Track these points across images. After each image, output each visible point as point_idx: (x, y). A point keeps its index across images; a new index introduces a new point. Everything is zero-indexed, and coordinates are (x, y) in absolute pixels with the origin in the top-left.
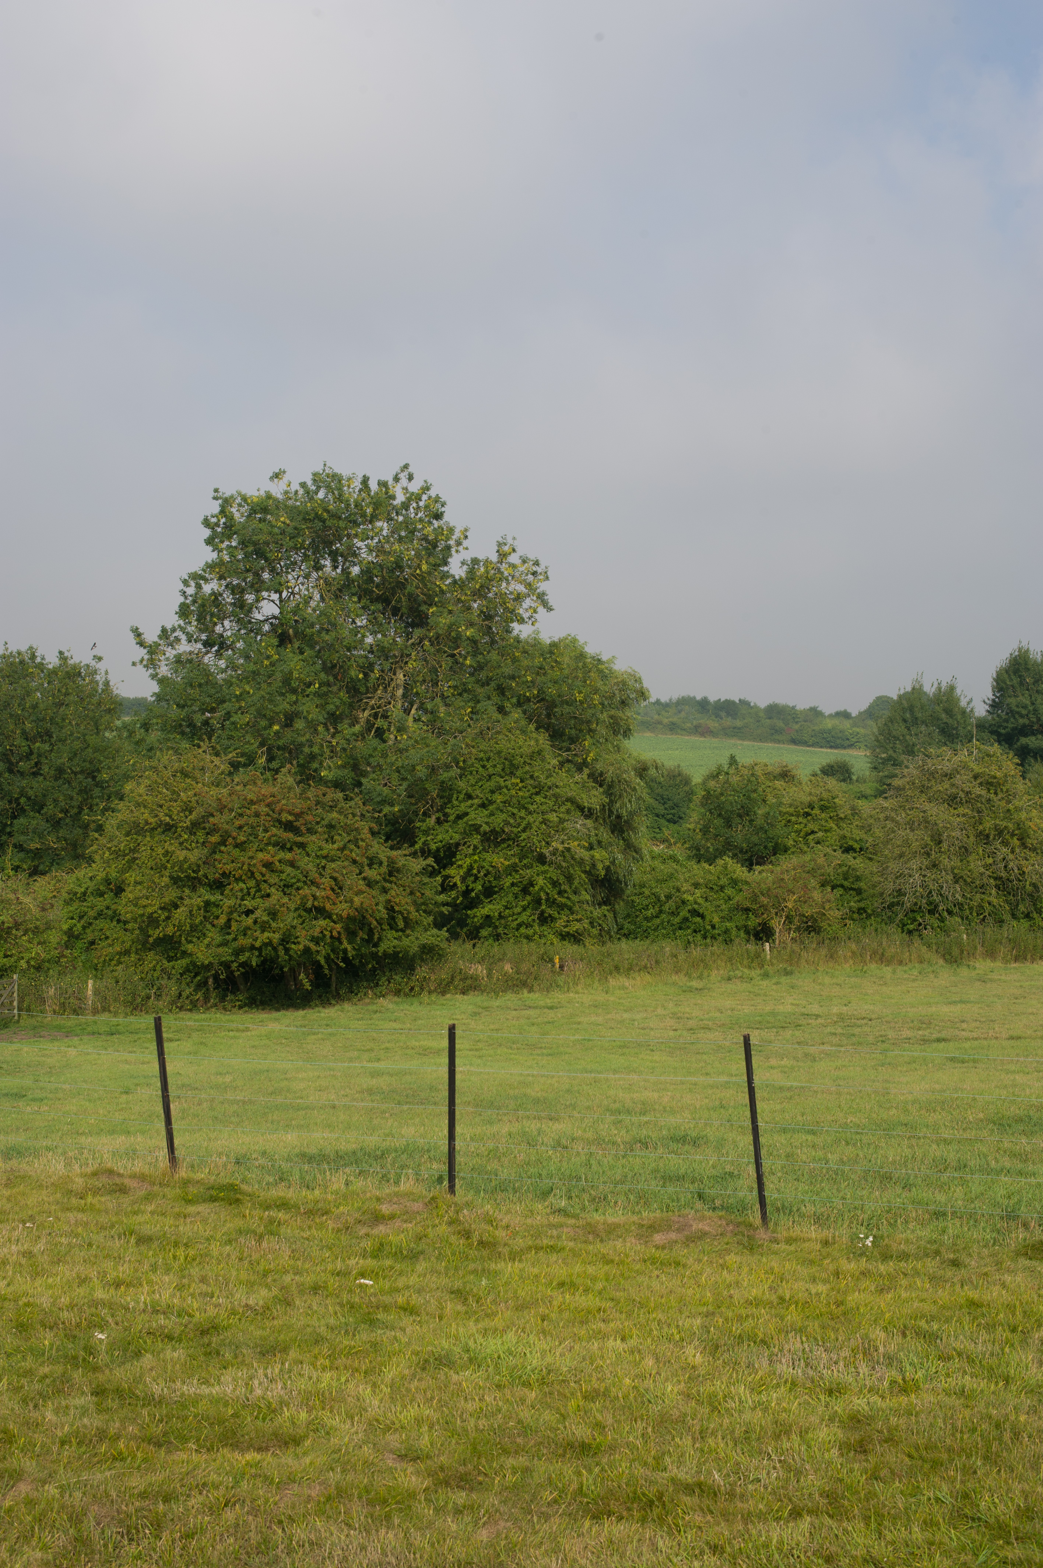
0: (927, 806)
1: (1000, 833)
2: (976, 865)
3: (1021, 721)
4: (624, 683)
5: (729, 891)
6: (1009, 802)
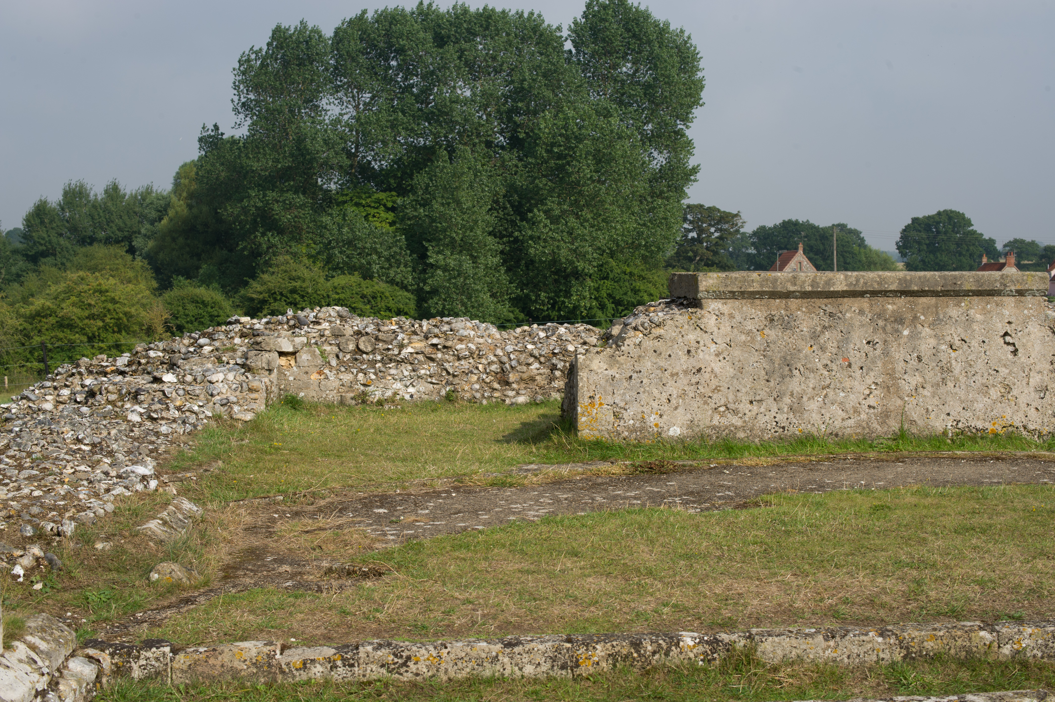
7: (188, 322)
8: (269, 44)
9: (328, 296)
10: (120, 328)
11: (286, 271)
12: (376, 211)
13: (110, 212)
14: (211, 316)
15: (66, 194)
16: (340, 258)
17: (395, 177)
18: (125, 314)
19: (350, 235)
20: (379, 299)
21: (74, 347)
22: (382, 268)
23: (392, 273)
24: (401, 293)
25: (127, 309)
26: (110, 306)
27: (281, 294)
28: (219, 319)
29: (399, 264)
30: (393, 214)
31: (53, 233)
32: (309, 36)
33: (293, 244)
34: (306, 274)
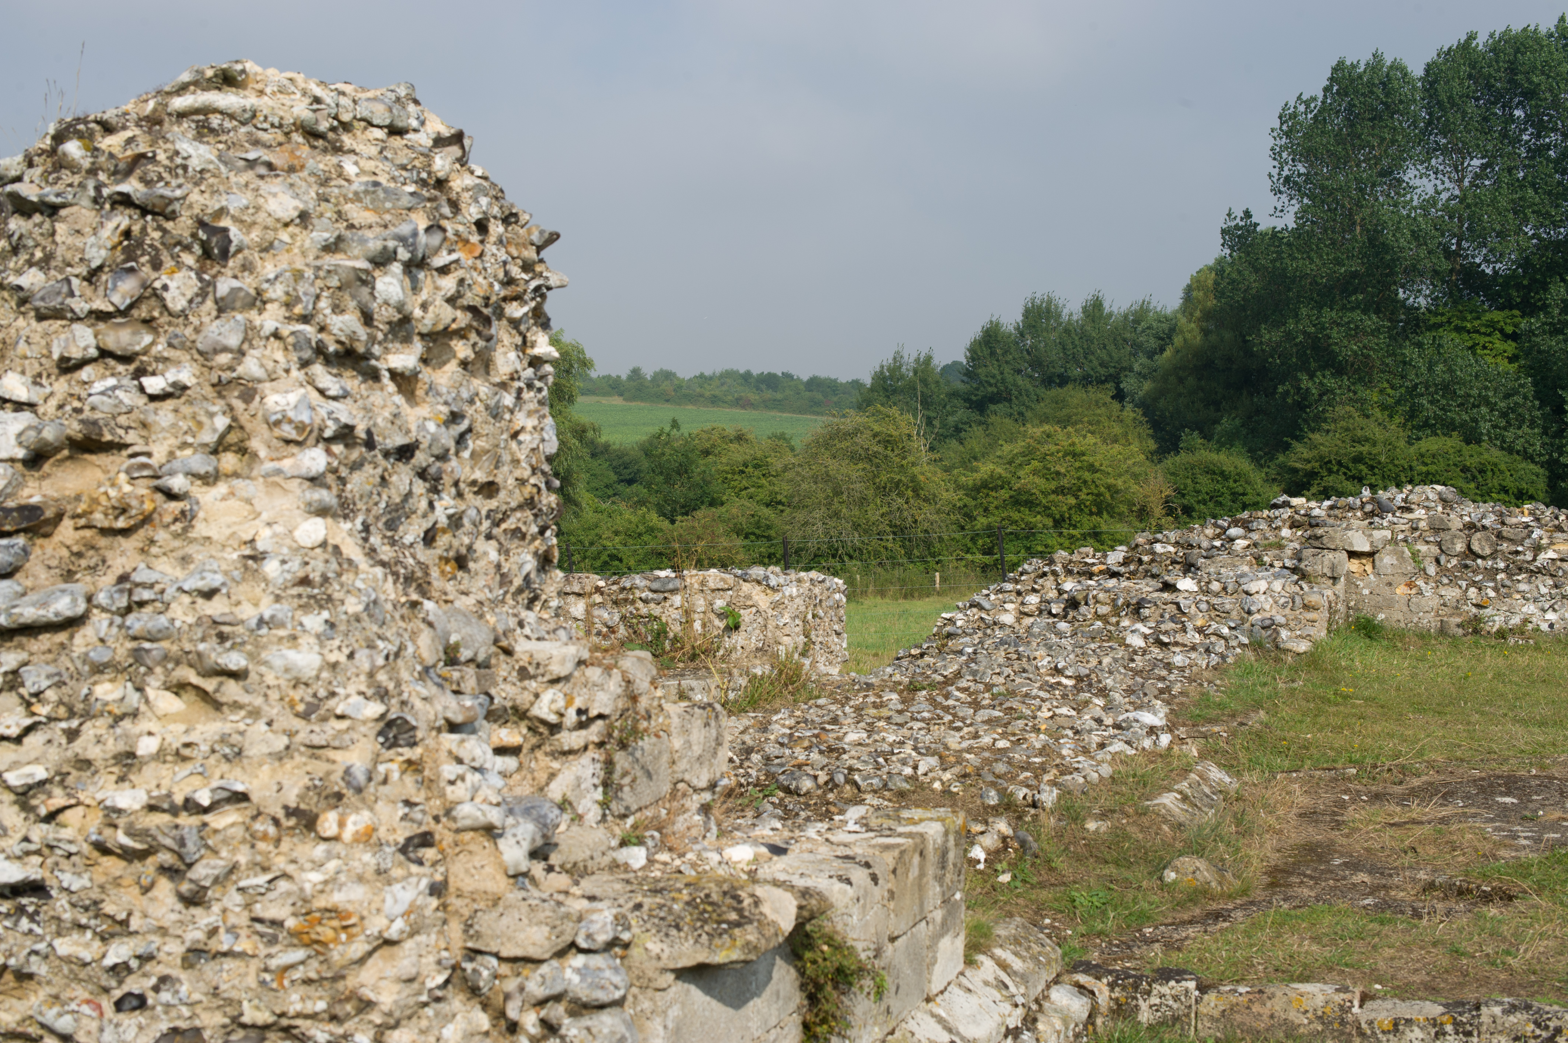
2: (873, 515)
5: (646, 538)
7: (1199, 502)
8: (1326, 90)
9: (1411, 468)
10: (1100, 507)
11: (1347, 429)
12: (1487, 339)
13: (1090, 340)
14: (1233, 494)
15: (1027, 313)
16: (1429, 410)
17: (1519, 287)
18: (1109, 487)
19: (1447, 376)
20: (1489, 474)
21: (1034, 534)
22: (1495, 427)
23: (1509, 435)
24: (1524, 465)
25: (1111, 481)
26: (1087, 476)
27: (1339, 463)
28: (1245, 498)
29: (1521, 420)
30: (1514, 345)
31: (1007, 370)
32: (1388, 75)
33: (1359, 387)
34: (1378, 434)
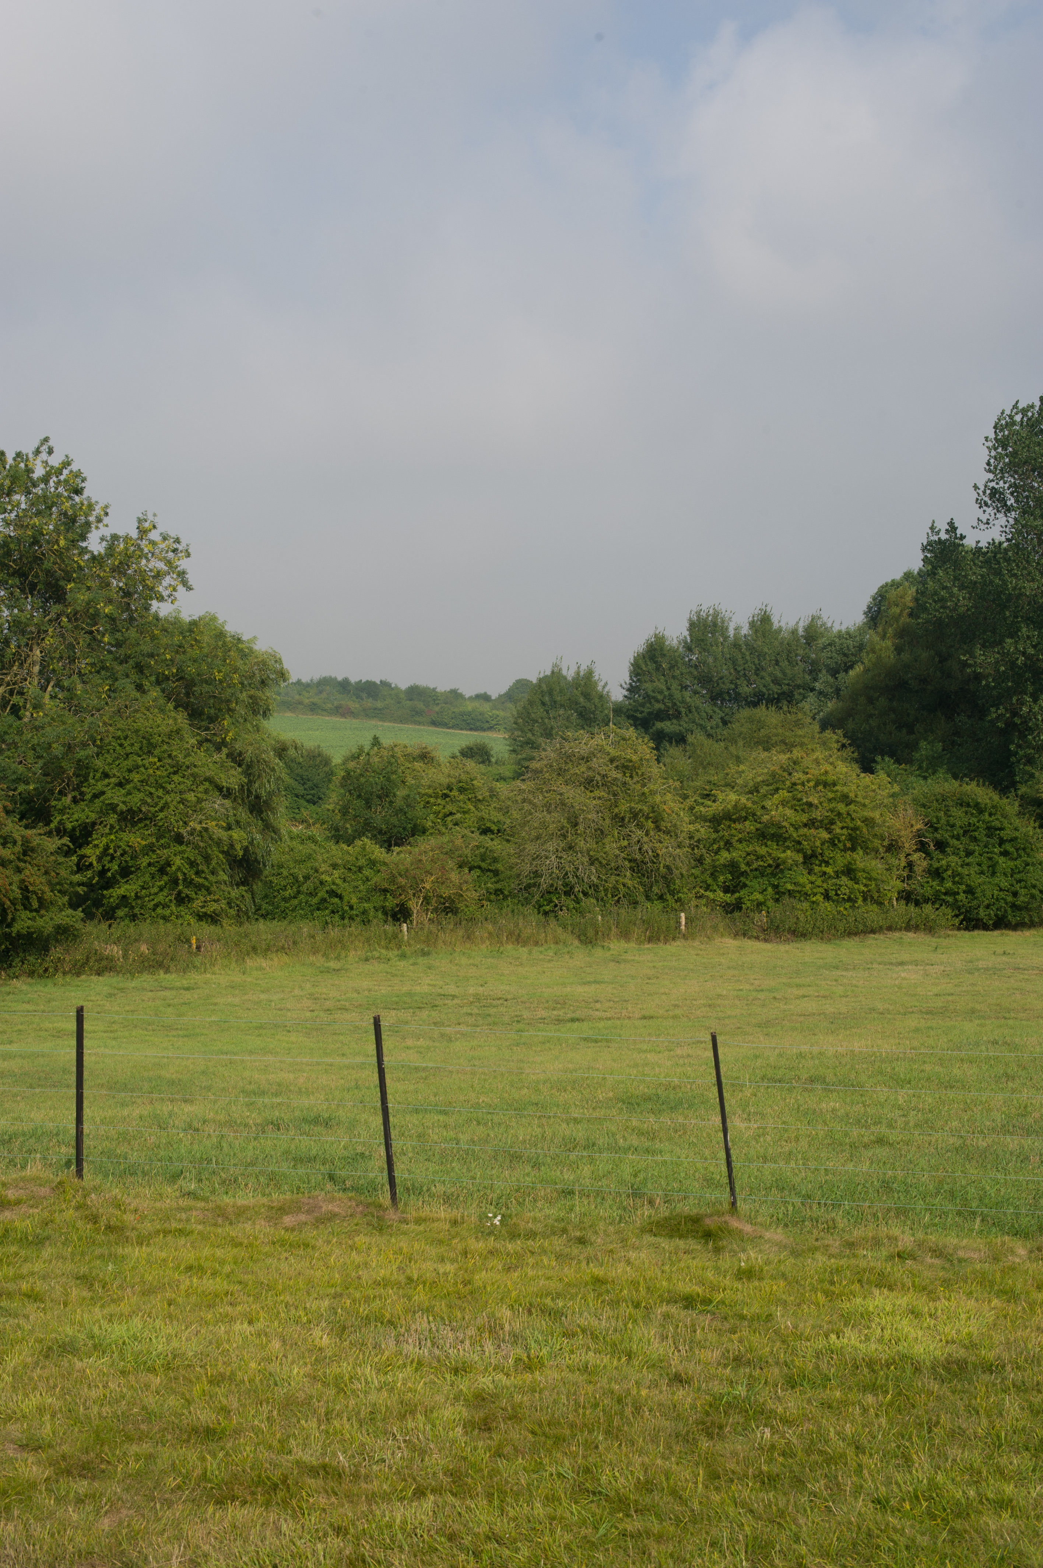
0: (564, 789)
1: (635, 815)
2: (612, 847)
3: (657, 706)
4: (264, 663)
5: (367, 872)
6: (644, 785)
7: (953, 837)
13: (761, 655)
14: (988, 828)
15: (692, 626)
18: (867, 821)
21: (782, 871)
25: (867, 813)
26: (841, 807)
